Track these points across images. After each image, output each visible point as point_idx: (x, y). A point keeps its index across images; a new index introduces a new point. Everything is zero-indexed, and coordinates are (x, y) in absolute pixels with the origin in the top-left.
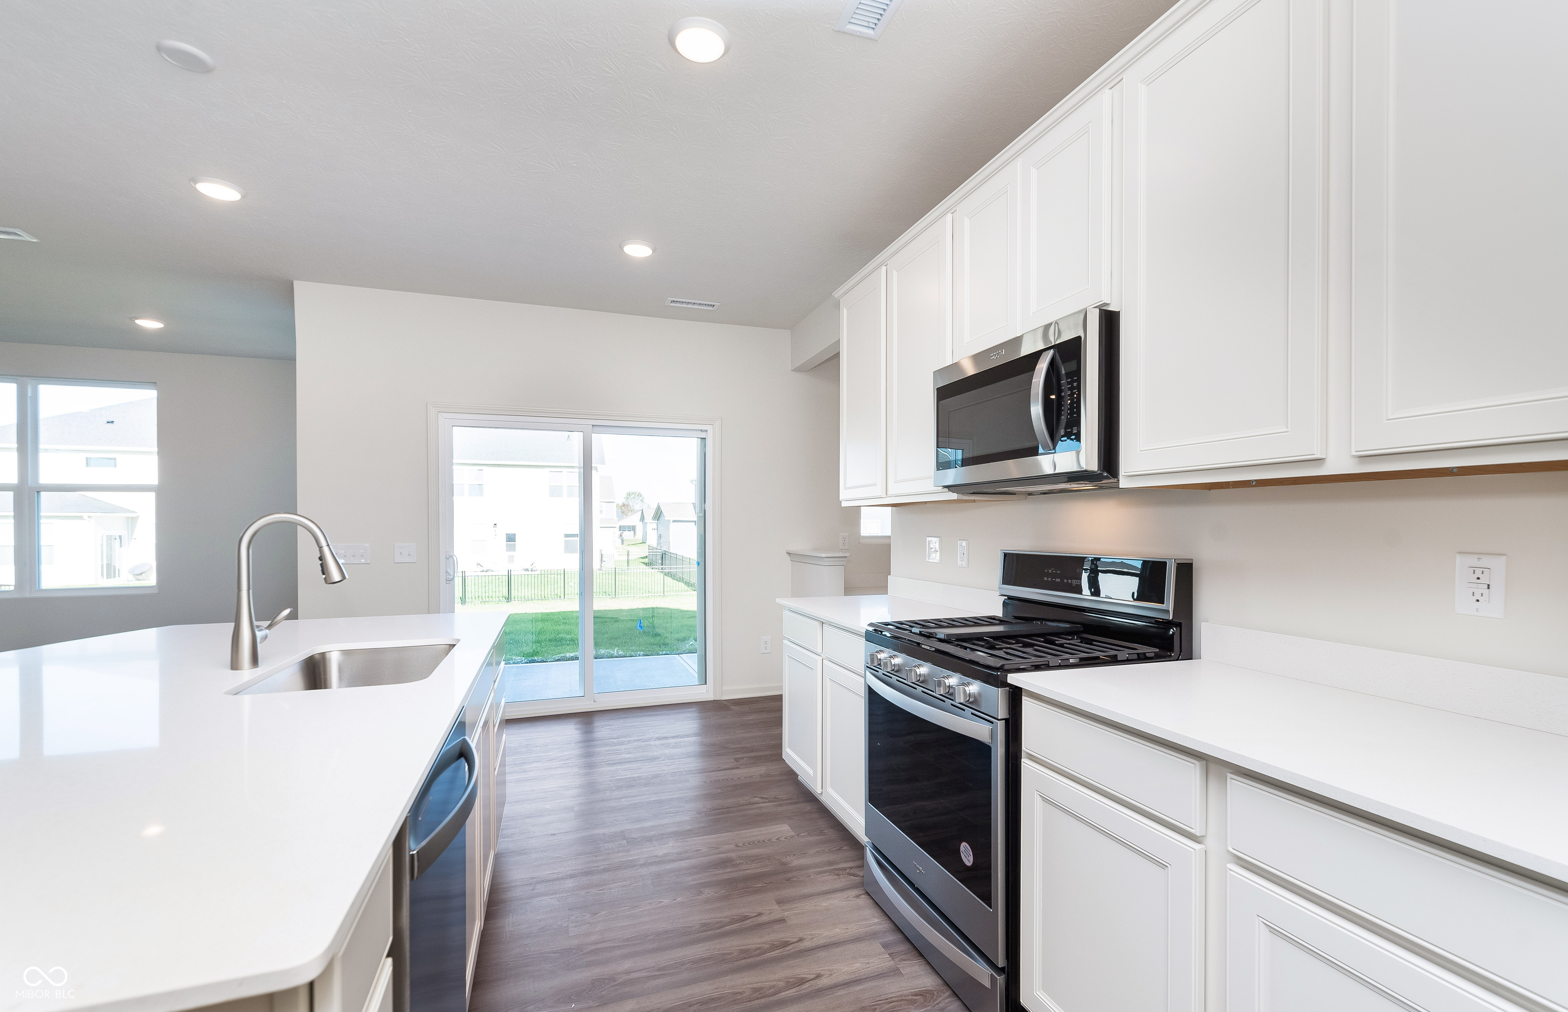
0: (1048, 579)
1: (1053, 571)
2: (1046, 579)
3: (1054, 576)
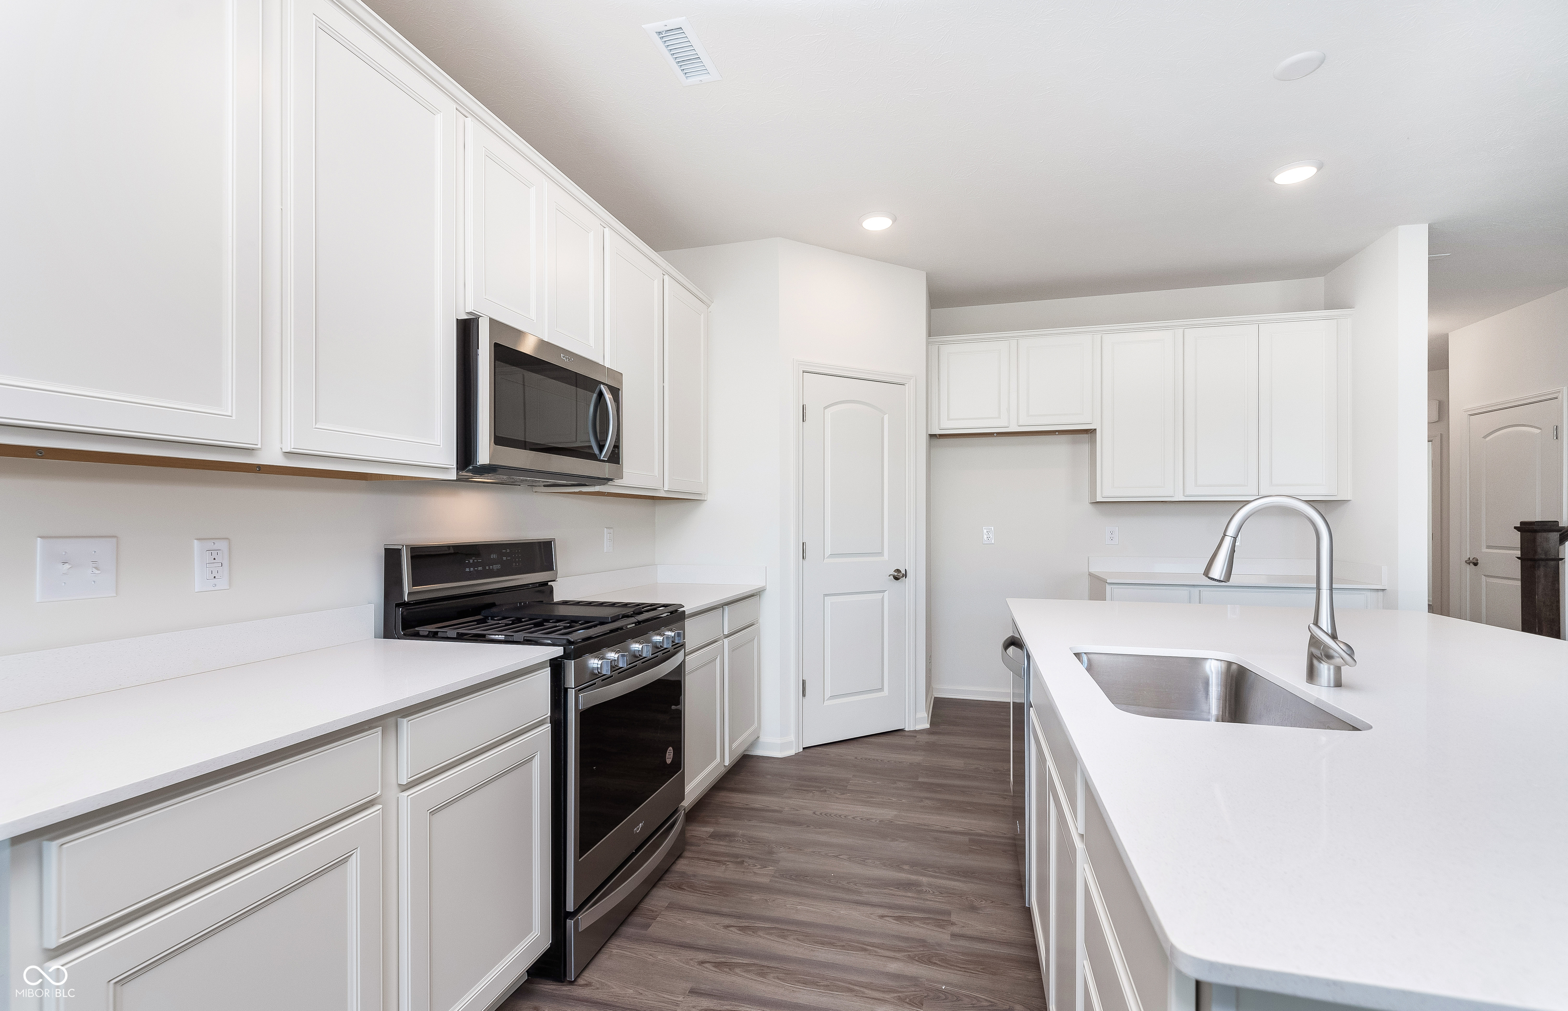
0: (470, 569)
1: (474, 560)
2: (467, 570)
3: (475, 565)
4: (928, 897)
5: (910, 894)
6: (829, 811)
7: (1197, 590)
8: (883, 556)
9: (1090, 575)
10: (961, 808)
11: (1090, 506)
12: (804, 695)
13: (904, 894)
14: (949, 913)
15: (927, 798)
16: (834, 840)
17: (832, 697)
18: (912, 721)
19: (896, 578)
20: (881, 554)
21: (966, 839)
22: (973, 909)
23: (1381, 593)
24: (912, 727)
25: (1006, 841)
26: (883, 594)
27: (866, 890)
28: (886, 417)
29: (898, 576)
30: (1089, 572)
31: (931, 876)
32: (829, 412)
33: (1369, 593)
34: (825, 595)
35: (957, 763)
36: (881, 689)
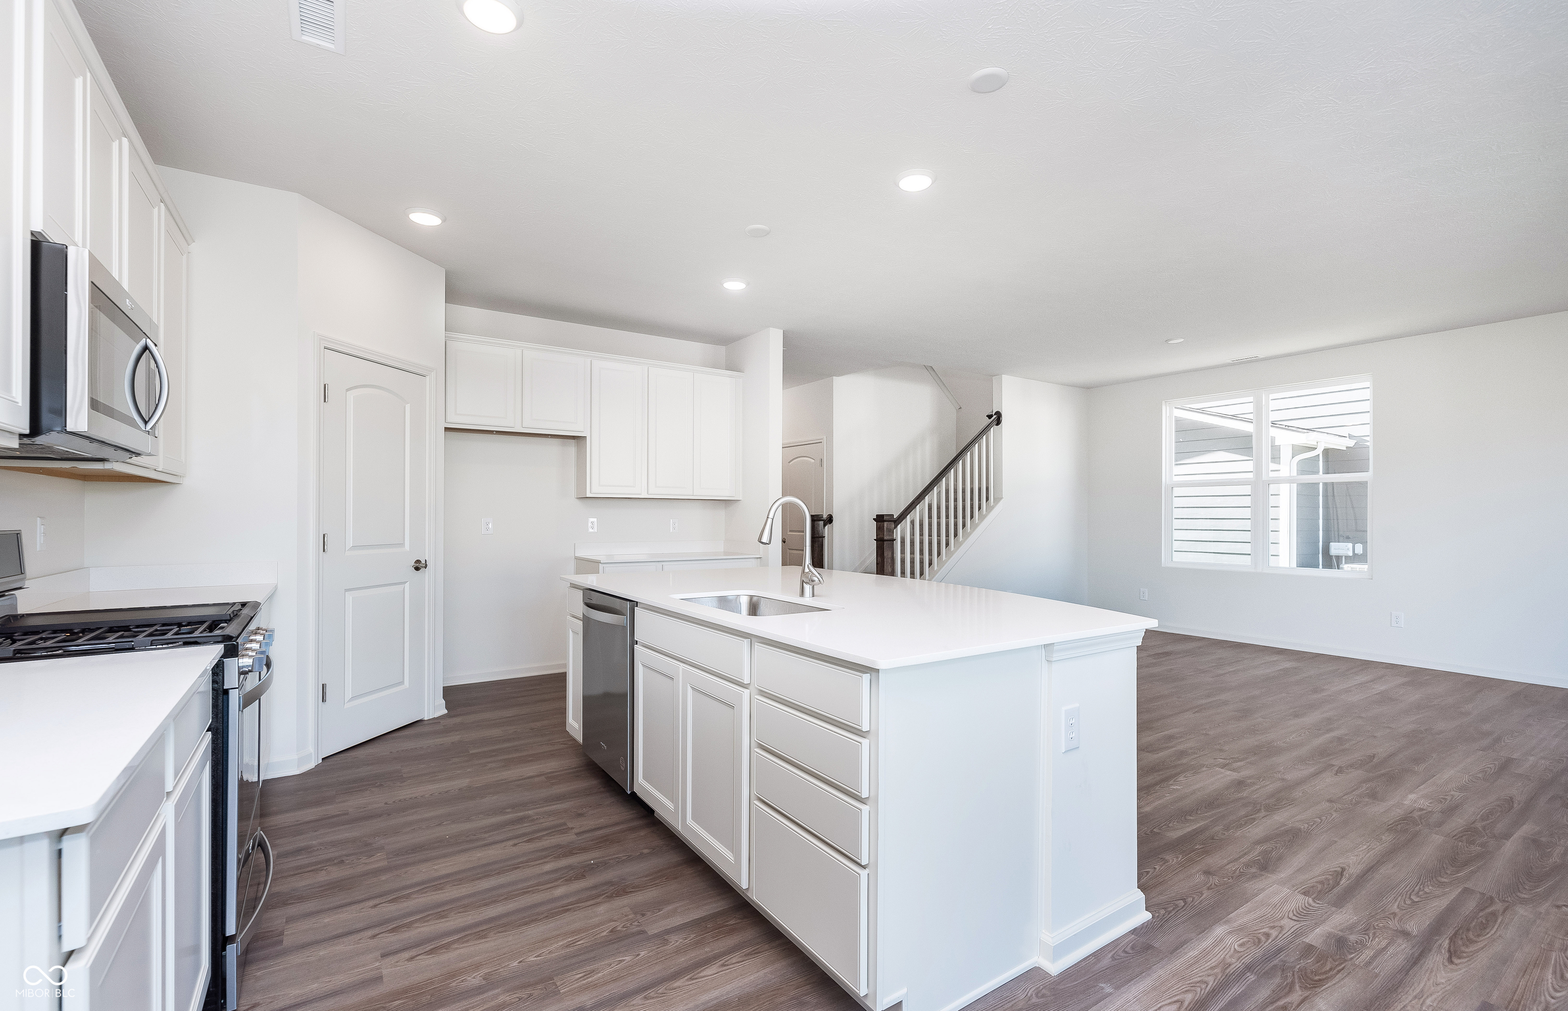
4: (541, 821)
5: (526, 825)
6: (401, 798)
7: (661, 564)
8: (404, 547)
9: (577, 558)
10: (524, 760)
11: (578, 502)
12: (324, 700)
13: (521, 826)
14: (565, 824)
15: (489, 763)
16: (426, 815)
17: (353, 698)
18: (431, 709)
19: (417, 569)
20: (402, 545)
21: (543, 778)
22: (580, 815)
23: (759, 559)
24: (431, 714)
25: (574, 770)
26: (403, 586)
27: (486, 835)
28: (408, 407)
29: (418, 566)
30: (575, 556)
31: (534, 809)
32: (351, 395)
33: (753, 560)
34: (346, 590)
35: (496, 732)
36: (402, 683)
